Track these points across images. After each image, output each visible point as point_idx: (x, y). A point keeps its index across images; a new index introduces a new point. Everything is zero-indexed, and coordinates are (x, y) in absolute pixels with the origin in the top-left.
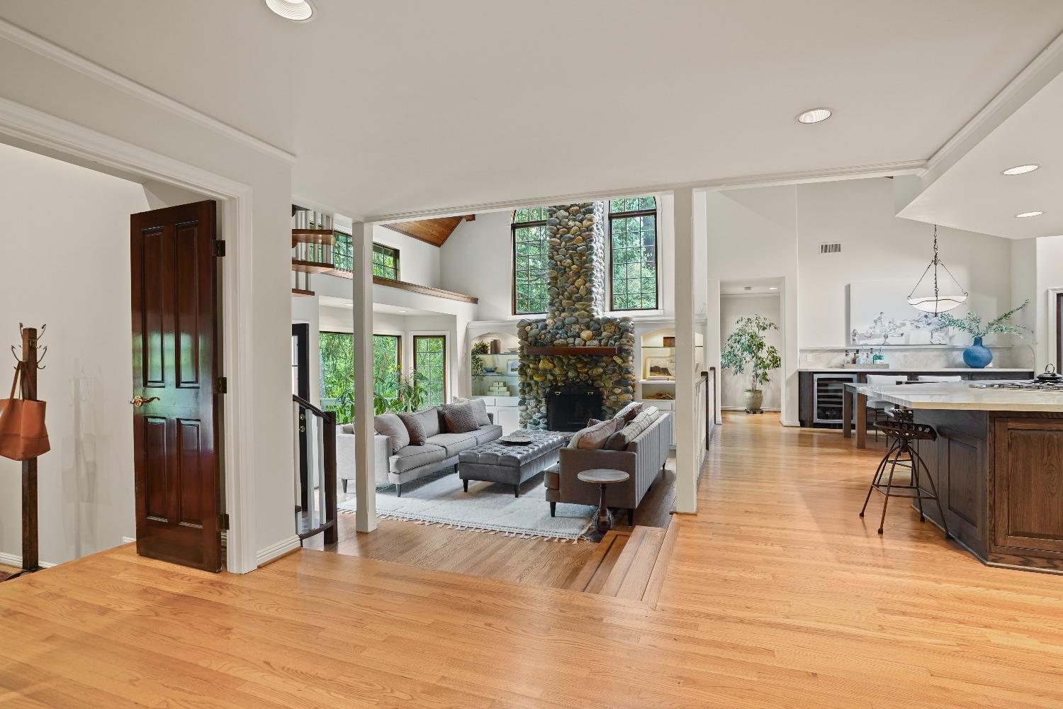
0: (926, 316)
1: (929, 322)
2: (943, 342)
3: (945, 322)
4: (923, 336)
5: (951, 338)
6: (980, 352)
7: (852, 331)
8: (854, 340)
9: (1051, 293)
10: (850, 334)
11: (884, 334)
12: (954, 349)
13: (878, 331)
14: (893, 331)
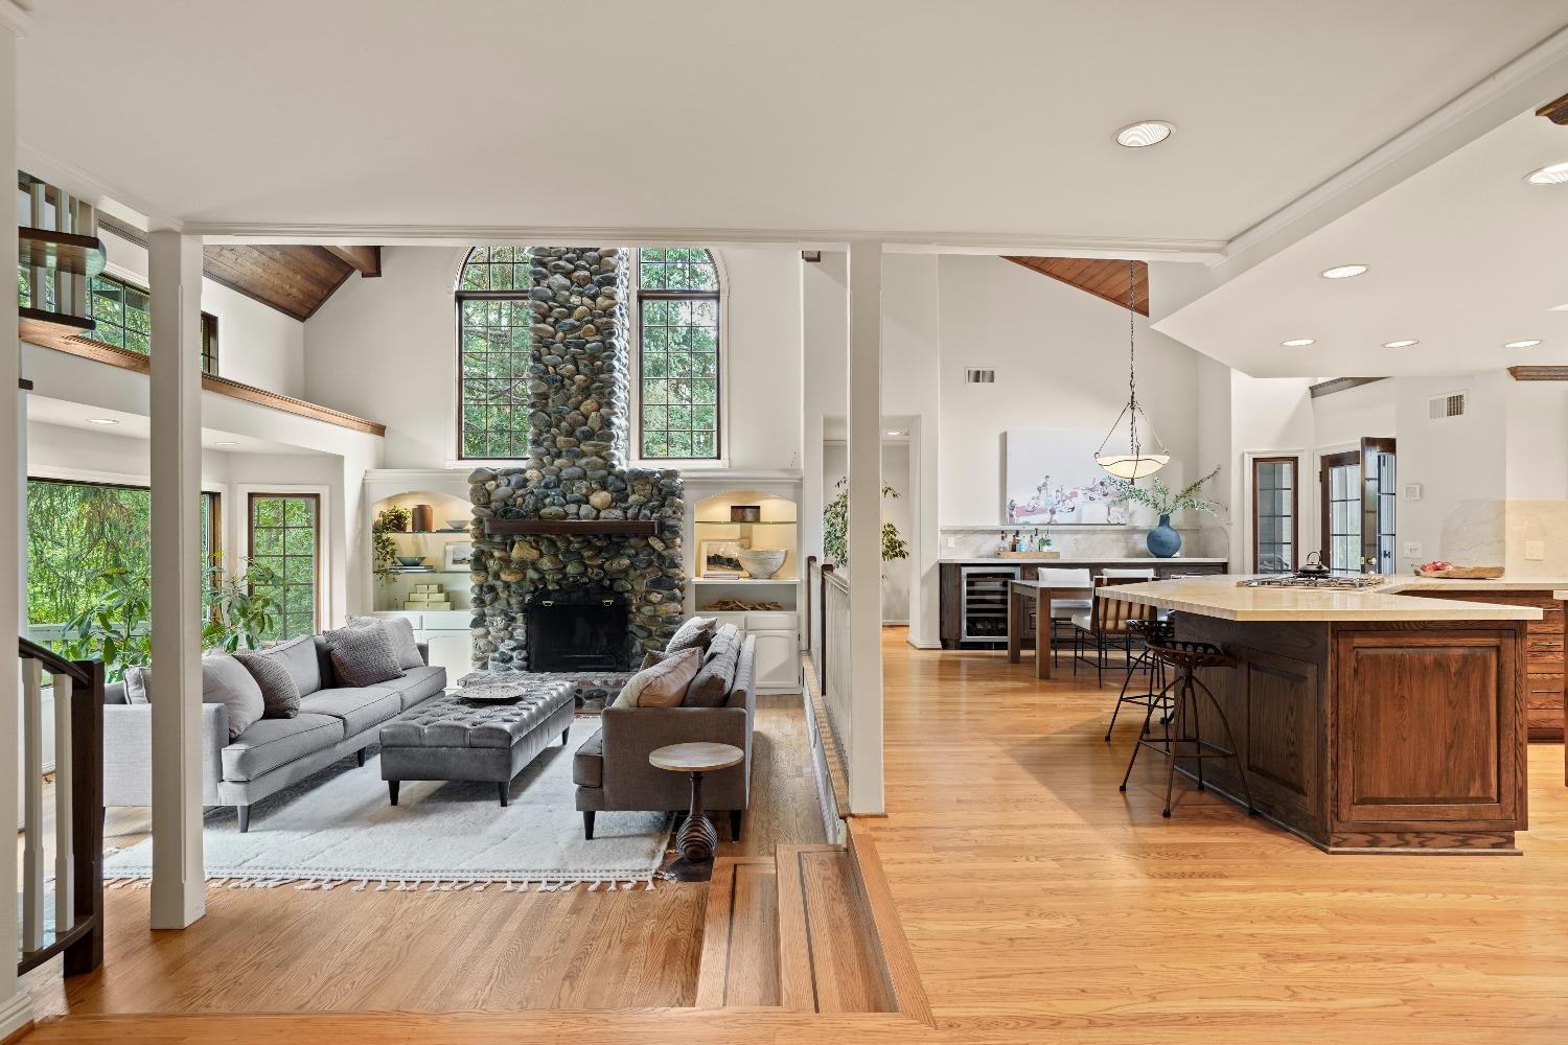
0: (1102, 484)
1: (1106, 492)
2: (1122, 521)
3: (1125, 492)
4: (1096, 511)
5: (1131, 516)
6: (1167, 534)
7: (1008, 503)
8: (1011, 516)
9: (1246, 456)
10: (1007, 509)
11: (1050, 508)
12: (1134, 530)
13: (1042, 504)
14: (1061, 503)
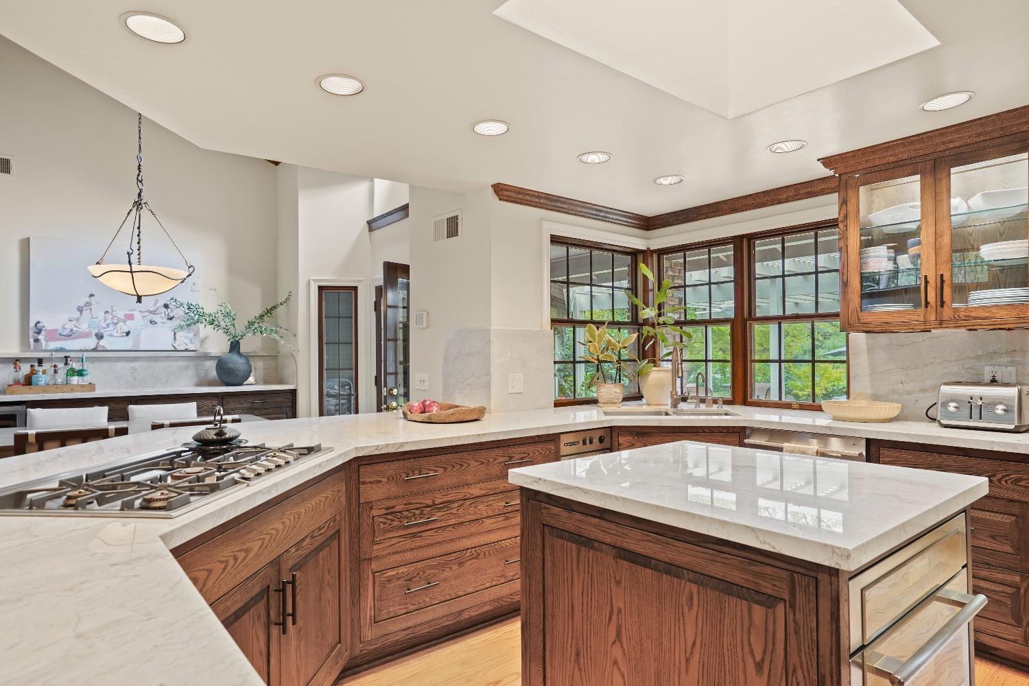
0: (166, 306)
1: (171, 315)
2: (191, 347)
3: (194, 316)
4: (161, 337)
5: (203, 341)
6: (237, 362)
7: (32, 324)
8: (37, 341)
10: (30, 331)
11: (95, 331)
12: (207, 357)
13: (84, 327)
14: (111, 327)
